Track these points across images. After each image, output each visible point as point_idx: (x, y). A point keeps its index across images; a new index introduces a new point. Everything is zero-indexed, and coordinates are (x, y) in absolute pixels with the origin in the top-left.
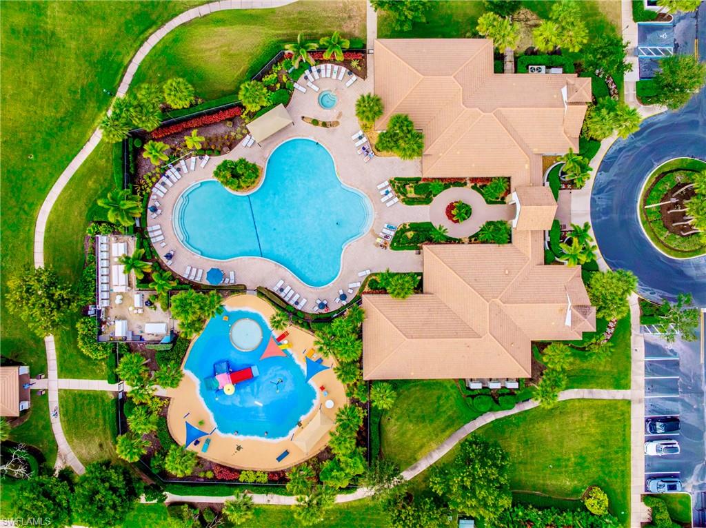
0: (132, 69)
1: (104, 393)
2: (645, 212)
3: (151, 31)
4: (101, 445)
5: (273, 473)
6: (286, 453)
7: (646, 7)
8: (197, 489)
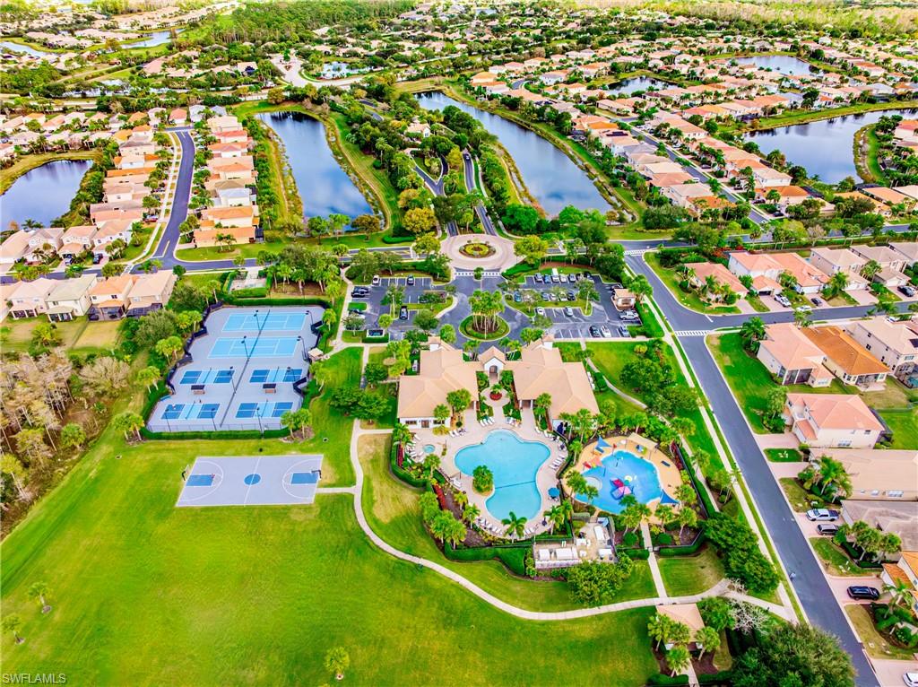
0: (401, 555)
1: (659, 565)
2: (488, 338)
3: (371, 543)
4: (702, 567)
5: (678, 467)
6: (663, 462)
7: (383, 336)
8: (706, 501)
